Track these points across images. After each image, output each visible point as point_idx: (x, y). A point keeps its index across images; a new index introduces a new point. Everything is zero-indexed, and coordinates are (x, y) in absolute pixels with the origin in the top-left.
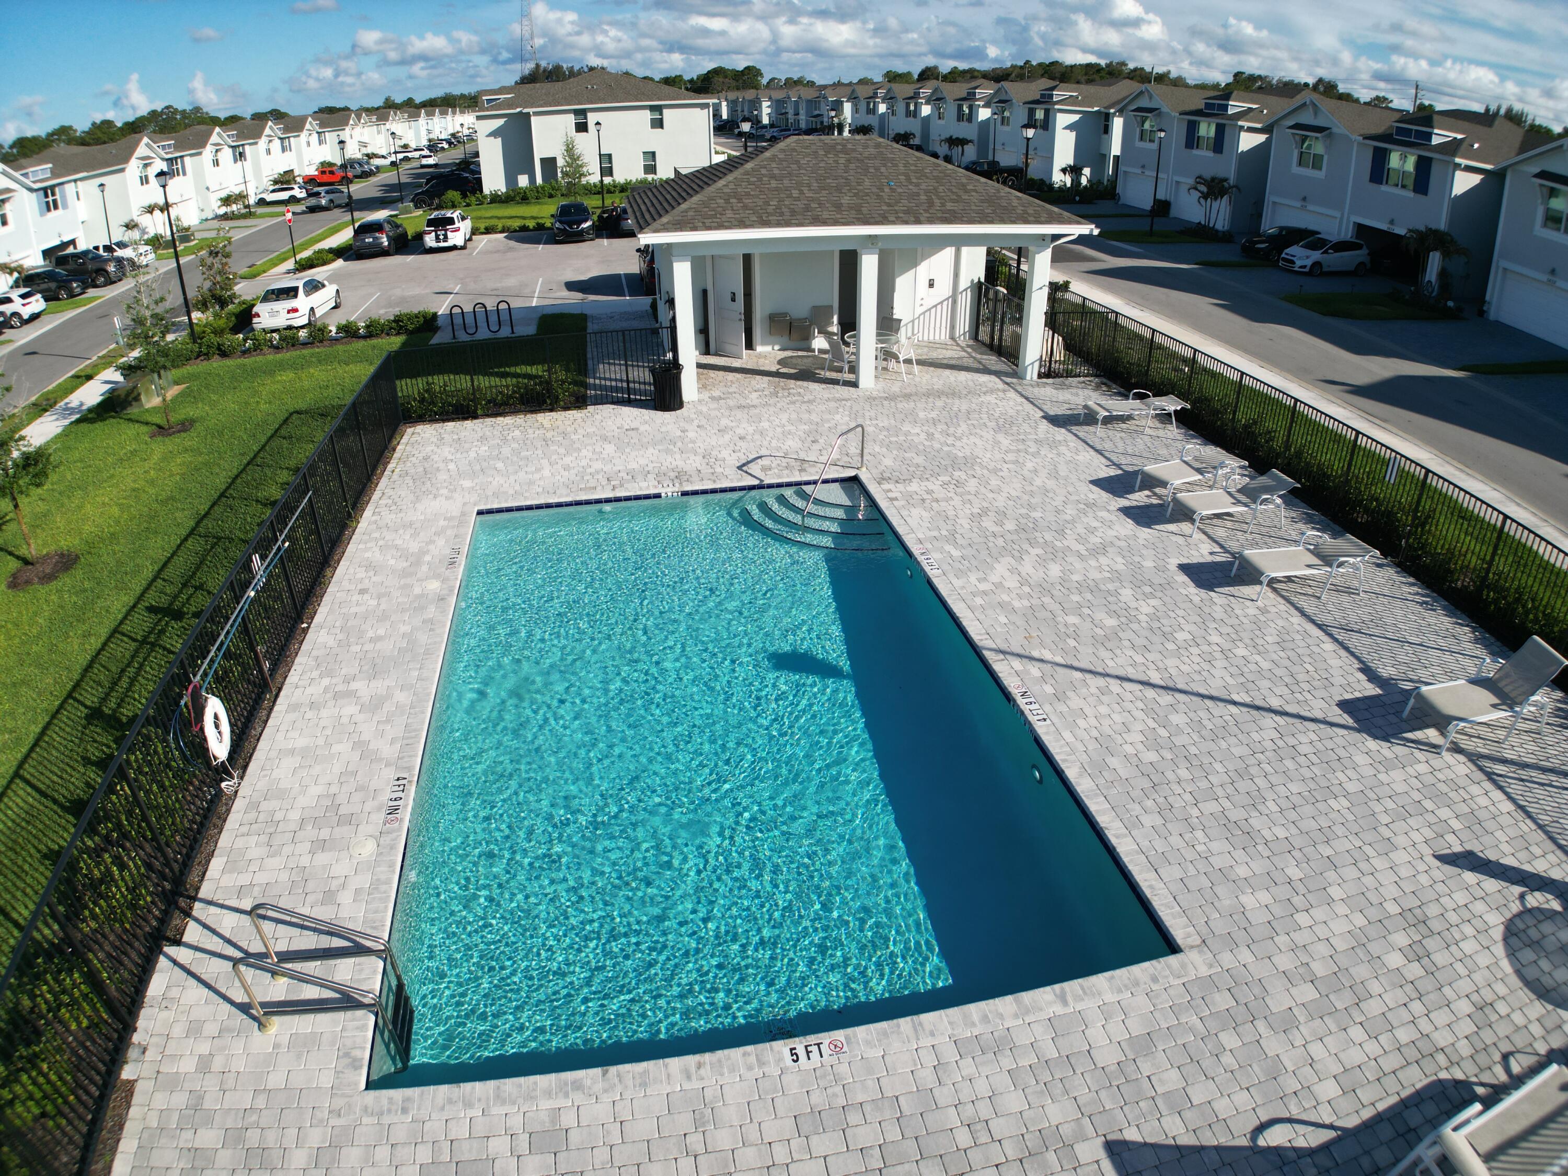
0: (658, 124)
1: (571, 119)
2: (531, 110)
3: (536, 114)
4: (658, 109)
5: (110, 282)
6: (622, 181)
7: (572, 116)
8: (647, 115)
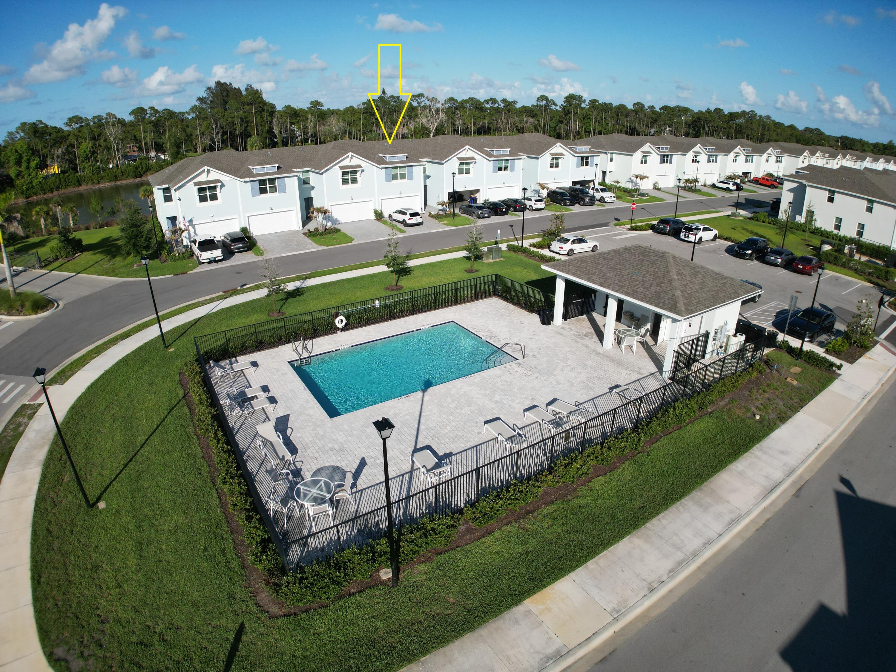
0: (870, 210)
1: (826, 194)
2: (807, 184)
3: (809, 186)
4: (871, 202)
5: (585, 205)
6: (842, 235)
7: (827, 193)
8: (865, 204)
